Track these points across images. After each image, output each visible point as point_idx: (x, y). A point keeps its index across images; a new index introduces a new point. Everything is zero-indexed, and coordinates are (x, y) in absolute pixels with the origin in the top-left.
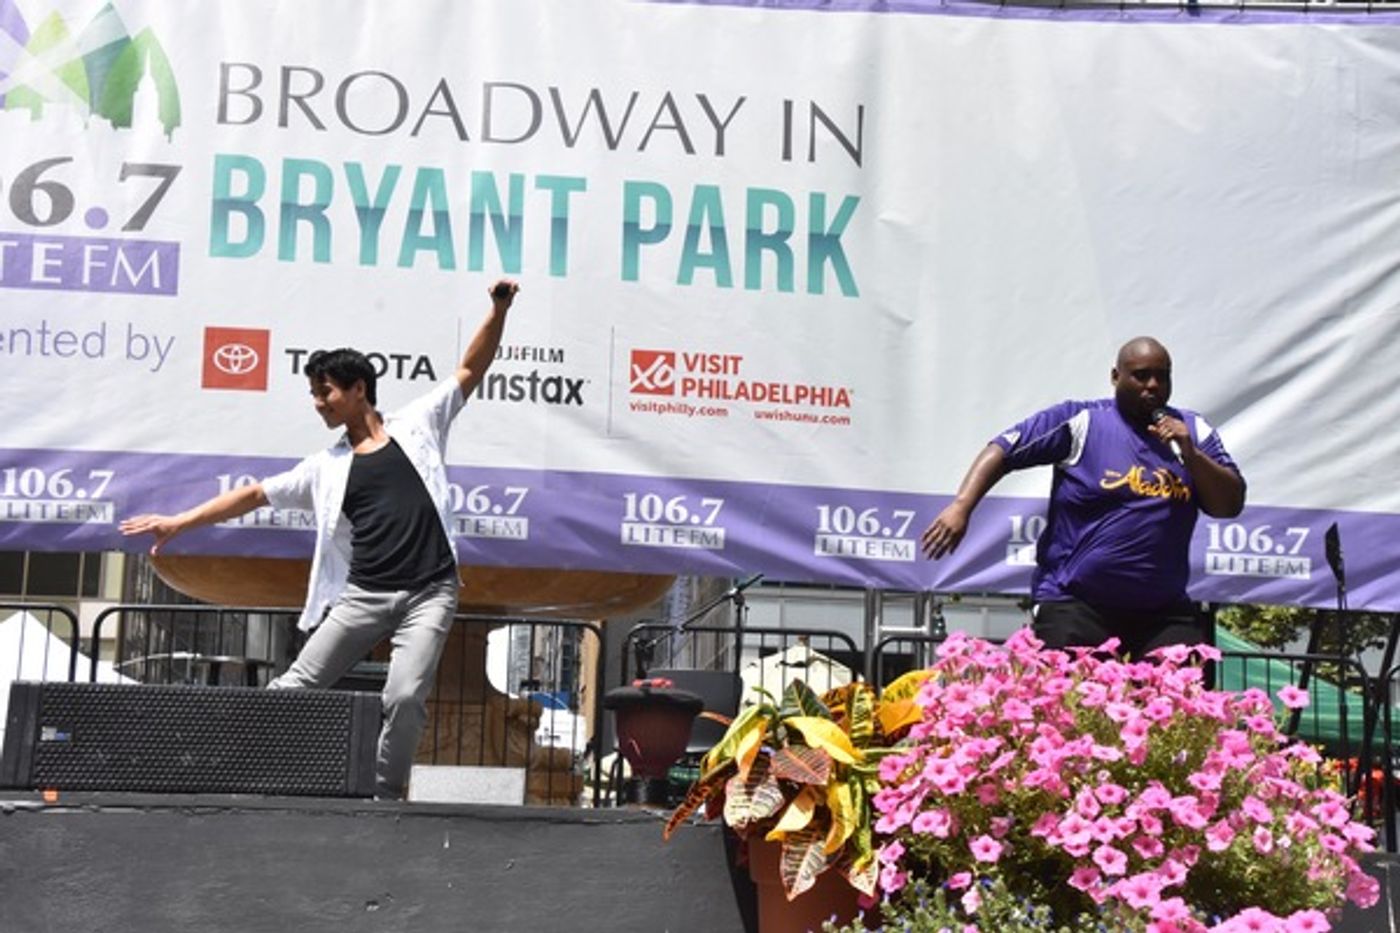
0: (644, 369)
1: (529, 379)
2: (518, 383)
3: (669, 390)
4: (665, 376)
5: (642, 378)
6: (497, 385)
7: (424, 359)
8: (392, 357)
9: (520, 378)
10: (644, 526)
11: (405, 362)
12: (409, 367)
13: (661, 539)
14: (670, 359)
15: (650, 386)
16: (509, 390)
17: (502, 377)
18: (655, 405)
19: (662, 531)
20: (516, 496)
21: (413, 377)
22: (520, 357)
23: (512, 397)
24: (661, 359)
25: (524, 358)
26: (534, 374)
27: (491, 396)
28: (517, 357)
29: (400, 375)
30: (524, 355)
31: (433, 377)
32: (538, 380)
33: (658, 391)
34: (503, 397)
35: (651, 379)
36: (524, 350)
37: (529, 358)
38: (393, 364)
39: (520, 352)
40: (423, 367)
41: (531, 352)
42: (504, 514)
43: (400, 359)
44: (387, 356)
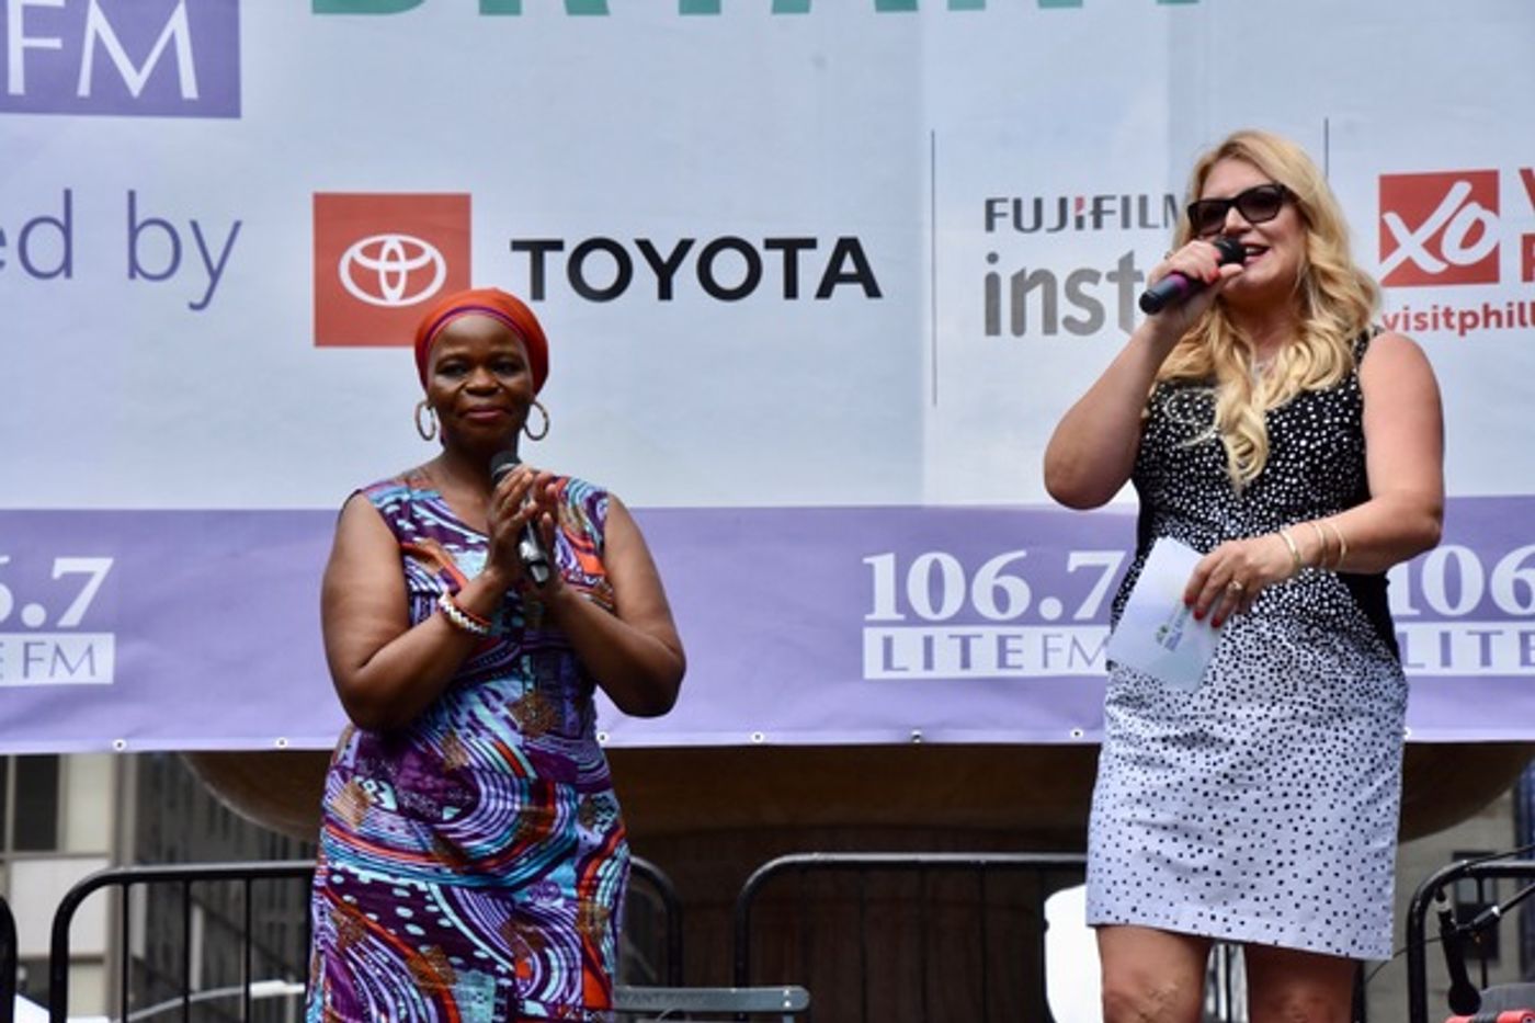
0: (1413, 224)
1: (1111, 277)
2: (1086, 288)
3: (1486, 271)
4: (1474, 234)
5: (1411, 245)
6: (1035, 299)
7: (848, 246)
8: (771, 244)
9: (1093, 276)
10: (1437, 628)
11: (802, 254)
12: (812, 266)
13: (1486, 660)
14: (1485, 188)
15: (1431, 265)
16: (1065, 308)
17: (1044, 277)
18: (1448, 314)
19: (1485, 639)
20: (1100, 570)
21: (824, 291)
22: (1089, 221)
23: (1070, 323)
24: (1461, 189)
25: (1098, 224)
26: (1127, 261)
27: (1019, 327)
28: (1080, 223)
29: (791, 291)
30: (1098, 213)
31: (873, 291)
32: (1139, 276)
33: (1457, 275)
34: (1049, 326)
35: (1433, 246)
36: (1098, 201)
37: (1112, 222)
38: (773, 262)
39: (1089, 206)
40: (848, 266)
41: (1117, 205)
42: (1066, 619)
43: (791, 248)
44: (759, 247)
